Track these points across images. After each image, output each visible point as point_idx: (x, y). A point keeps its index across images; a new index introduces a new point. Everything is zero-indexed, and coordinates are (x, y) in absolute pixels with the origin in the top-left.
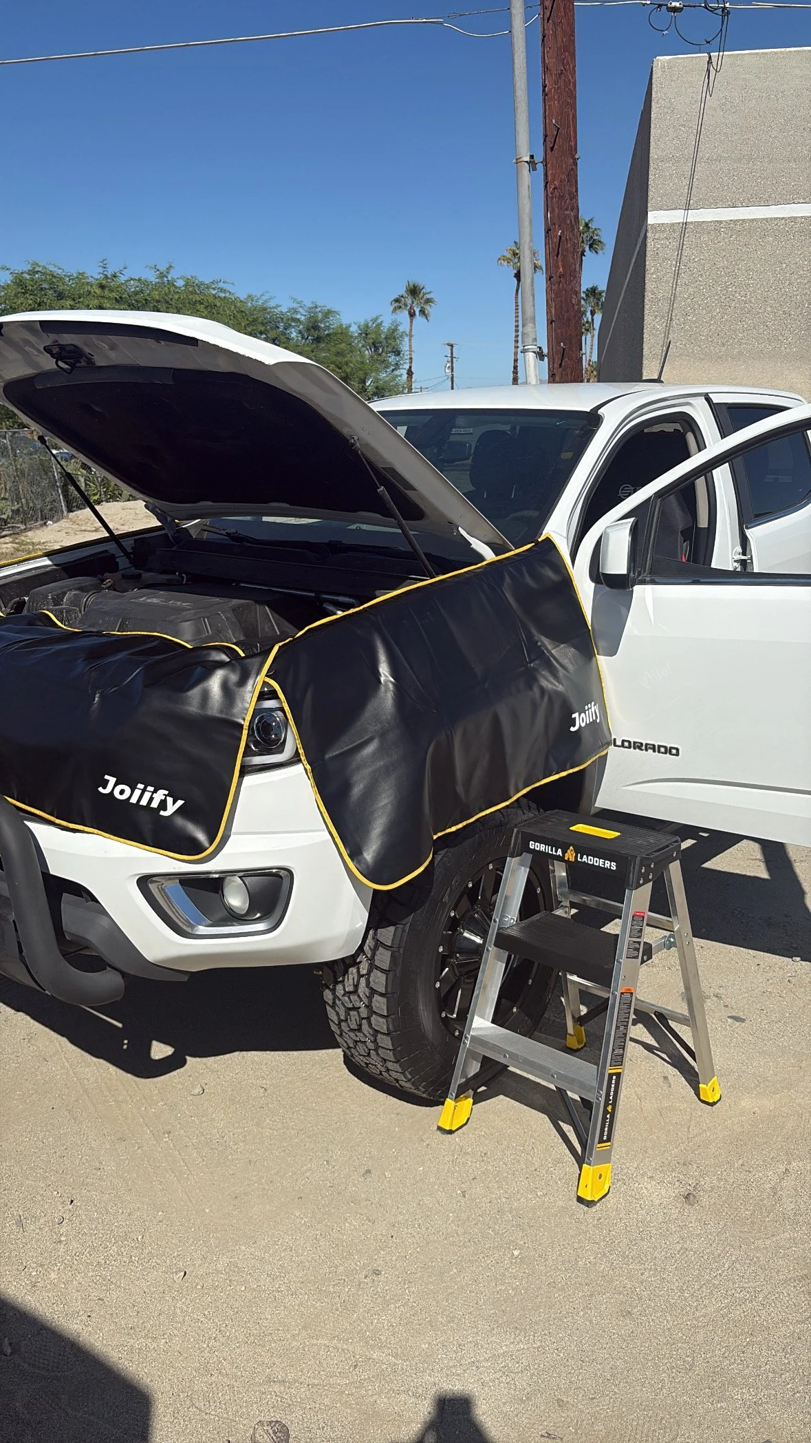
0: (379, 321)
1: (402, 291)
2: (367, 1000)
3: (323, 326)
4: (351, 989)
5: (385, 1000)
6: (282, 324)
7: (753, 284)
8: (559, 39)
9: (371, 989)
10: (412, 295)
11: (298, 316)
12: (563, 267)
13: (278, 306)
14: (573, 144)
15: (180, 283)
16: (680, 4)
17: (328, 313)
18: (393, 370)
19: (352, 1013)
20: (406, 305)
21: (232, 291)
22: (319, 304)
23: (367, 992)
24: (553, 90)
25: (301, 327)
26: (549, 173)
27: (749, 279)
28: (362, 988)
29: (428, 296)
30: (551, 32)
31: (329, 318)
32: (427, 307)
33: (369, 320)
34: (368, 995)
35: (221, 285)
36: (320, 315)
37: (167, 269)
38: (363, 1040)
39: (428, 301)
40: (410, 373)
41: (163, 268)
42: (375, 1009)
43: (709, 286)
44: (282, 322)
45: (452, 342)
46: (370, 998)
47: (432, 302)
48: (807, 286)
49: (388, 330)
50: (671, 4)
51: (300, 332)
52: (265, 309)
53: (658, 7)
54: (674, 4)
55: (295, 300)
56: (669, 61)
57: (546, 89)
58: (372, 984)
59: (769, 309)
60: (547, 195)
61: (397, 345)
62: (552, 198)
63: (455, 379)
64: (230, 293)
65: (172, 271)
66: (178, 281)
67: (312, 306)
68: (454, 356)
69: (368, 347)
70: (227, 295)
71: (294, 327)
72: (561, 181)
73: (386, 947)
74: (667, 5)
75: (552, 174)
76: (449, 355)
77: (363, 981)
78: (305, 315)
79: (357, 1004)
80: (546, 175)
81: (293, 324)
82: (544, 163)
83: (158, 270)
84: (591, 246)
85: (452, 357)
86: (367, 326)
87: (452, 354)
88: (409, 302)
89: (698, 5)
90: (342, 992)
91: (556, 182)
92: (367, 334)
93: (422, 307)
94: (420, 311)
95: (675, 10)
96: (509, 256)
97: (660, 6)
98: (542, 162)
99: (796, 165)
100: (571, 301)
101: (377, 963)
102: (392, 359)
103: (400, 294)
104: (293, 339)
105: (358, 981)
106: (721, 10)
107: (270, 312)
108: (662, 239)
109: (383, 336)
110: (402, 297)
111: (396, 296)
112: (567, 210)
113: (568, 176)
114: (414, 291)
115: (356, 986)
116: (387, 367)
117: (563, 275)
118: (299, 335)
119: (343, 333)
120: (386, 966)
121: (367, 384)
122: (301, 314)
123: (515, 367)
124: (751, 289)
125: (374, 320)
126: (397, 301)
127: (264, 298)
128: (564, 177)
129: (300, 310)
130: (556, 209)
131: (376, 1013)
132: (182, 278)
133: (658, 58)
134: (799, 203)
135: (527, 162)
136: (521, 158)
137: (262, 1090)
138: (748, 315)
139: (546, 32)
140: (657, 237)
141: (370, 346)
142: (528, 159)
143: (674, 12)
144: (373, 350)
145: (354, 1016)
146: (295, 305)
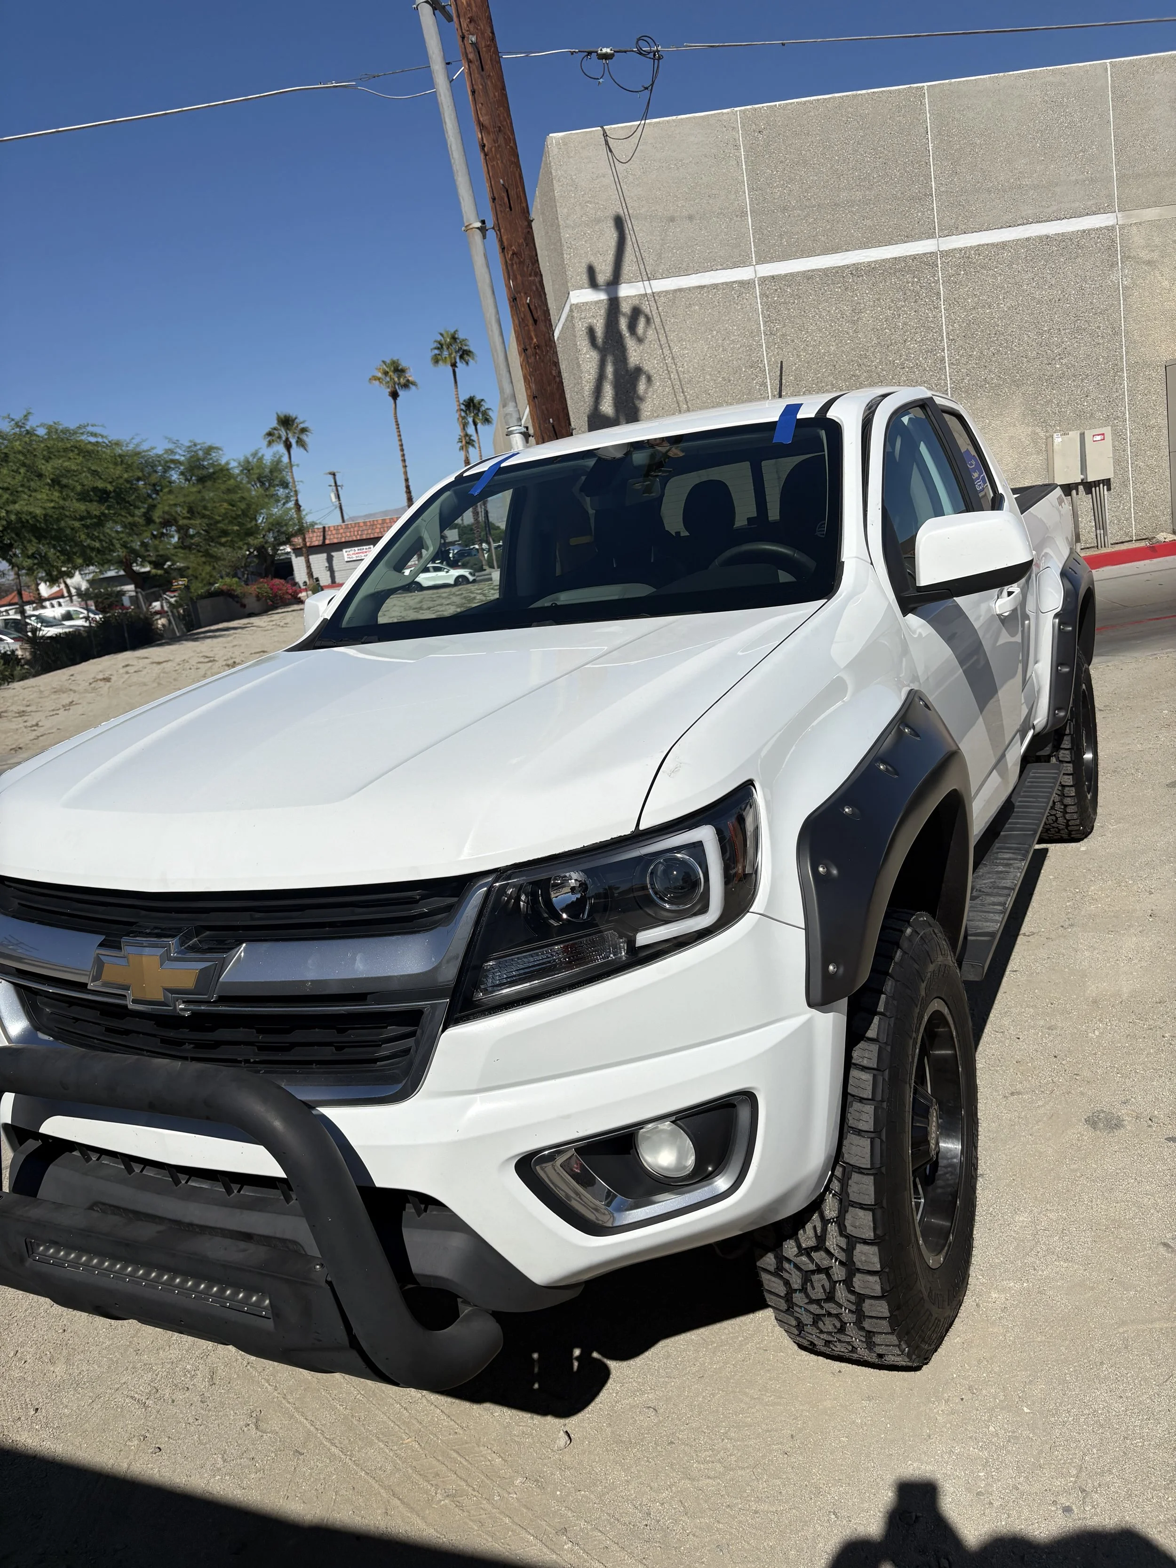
0: (260, 455)
1: (274, 423)
2: (844, 1254)
3: (206, 463)
4: (812, 1242)
5: (875, 1249)
6: (160, 468)
7: (688, 353)
8: (491, 95)
9: (848, 1237)
10: (284, 426)
11: (177, 457)
12: (537, 336)
13: (153, 448)
14: (524, 205)
15: (41, 432)
16: (611, 50)
17: (209, 450)
18: (284, 504)
19: (815, 1278)
20: (280, 437)
21: (105, 434)
22: (198, 441)
23: (843, 1242)
24: (493, 149)
25: (182, 468)
26: (504, 238)
27: (683, 349)
28: (834, 1240)
29: (302, 426)
30: (481, 87)
31: (210, 455)
32: (304, 437)
33: (249, 456)
34: (845, 1247)
35: (90, 429)
36: (201, 453)
37: (25, 416)
38: (834, 1312)
39: (304, 430)
40: (298, 506)
41: (18, 416)
42: (859, 1265)
43: (645, 360)
44: (160, 465)
45: (335, 471)
46: (849, 1250)
47: (307, 431)
48: (740, 351)
49: (270, 462)
50: (601, 50)
51: (182, 473)
52: (139, 453)
53: (587, 55)
54: (605, 50)
55: (170, 440)
56: (563, 138)
57: (486, 149)
58: (850, 1230)
59: (708, 377)
60: (506, 262)
61: (283, 477)
62: (512, 265)
63: (343, 508)
64: (102, 437)
65: (30, 417)
66: (38, 429)
67: (189, 444)
68: (338, 484)
69: (253, 483)
70: (100, 440)
71: (173, 469)
72: (519, 245)
73: (860, 1170)
74: (597, 52)
75: (507, 239)
76: (333, 484)
77: (832, 1229)
78: (184, 456)
79: (825, 1262)
80: (501, 241)
81: (172, 466)
82: (497, 229)
83: (13, 420)
84: (461, 357)
85: (336, 485)
86: (248, 462)
87: (336, 483)
88: (283, 433)
89: (629, 49)
90: (795, 1250)
91: (513, 248)
92: (249, 471)
93: (298, 438)
94: (297, 442)
95: (606, 57)
96: (380, 375)
97: (590, 53)
98: (493, 228)
99: (707, 232)
100: (551, 373)
101: (853, 1197)
102: (281, 492)
103: (272, 427)
104: (174, 482)
105: (824, 1230)
106: (652, 54)
107: (145, 456)
108: (590, 318)
109: (267, 470)
110: (275, 429)
111: (267, 430)
112: (530, 275)
113: (525, 239)
114: (286, 422)
115: (821, 1239)
116: (278, 501)
117: (538, 346)
118: (181, 477)
119: (223, 472)
120: (870, 1199)
121: (260, 521)
122: (179, 454)
123: (408, 487)
124: (687, 359)
125: (254, 454)
126: (270, 434)
127: (135, 441)
128: (521, 241)
129: (178, 450)
130: (519, 277)
131: (859, 1270)
132: (42, 425)
133: (551, 135)
134: (717, 270)
135: (478, 228)
136: (470, 224)
137: (651, 1413)
138: (688, 386)
139: (475, 87)
140: (583, 316)
141: (255, 481)
142: (479, 225)
143: (606, 59)
144: (258, 485)
145: (819, 1280)
146: (171, 446)
